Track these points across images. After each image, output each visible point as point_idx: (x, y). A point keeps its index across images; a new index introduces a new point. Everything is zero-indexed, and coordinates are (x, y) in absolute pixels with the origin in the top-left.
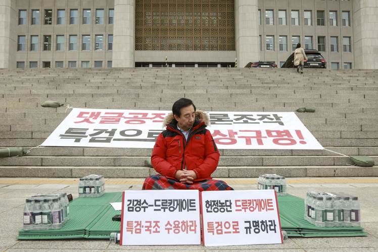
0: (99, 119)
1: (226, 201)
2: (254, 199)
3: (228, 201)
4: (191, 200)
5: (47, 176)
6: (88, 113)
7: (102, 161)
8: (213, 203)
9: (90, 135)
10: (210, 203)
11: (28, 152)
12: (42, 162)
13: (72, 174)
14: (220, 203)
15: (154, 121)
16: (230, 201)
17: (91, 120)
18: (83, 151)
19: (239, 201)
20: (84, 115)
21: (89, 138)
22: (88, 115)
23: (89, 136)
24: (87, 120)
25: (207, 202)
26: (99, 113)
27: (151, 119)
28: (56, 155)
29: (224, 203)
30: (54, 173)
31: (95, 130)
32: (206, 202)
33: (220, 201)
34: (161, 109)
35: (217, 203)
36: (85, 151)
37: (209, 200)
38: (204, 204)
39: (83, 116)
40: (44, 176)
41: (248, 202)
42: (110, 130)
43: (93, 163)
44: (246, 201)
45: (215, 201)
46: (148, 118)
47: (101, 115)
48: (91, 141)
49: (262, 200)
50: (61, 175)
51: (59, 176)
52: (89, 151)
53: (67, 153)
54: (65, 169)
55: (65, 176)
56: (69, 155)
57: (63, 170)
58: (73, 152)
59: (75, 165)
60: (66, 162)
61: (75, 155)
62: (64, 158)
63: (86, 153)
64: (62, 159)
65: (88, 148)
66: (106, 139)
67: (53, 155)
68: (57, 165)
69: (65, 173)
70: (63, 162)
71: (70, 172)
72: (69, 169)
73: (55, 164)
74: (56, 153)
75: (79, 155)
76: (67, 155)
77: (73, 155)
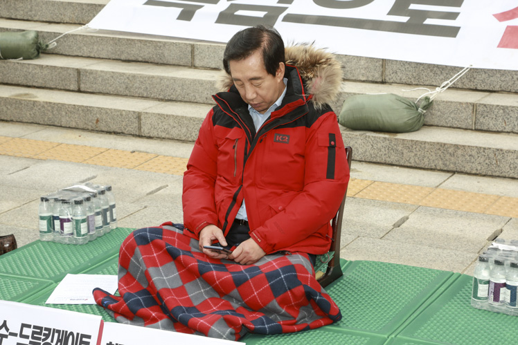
5: (81, 126)
11: (53, 44)
12: (79, 81)
13: (140, 128)
18: (192, 52)
28: (123, 57)
30: (97, 121)
36: (196, 53)
40: (74, 124)
48: (222, 19)
50: (114, 128)
51: (109, 130)
52: (207, 54)
53: (151, 55)
54: (124, 113)
55: (124, 131)
56: (156, 61)
57: (119, 113)
58: (166, 55)
59: (161, 97)
60: (136, 85)
61: (171, 62)
62: (134, 76)
63: (200, 60)
64: (128, 78)
65: (205, 46)
66: (265, 16)
67: (117, 57)
68: (115, 92)
69: (124, 123)
70: (131, 85)
71: (136, 121)
72: (134, 112)
73: (110, 88)
74: (122, 52)
75: (181, 63)
76: (150, 61)
77: (165, 62)
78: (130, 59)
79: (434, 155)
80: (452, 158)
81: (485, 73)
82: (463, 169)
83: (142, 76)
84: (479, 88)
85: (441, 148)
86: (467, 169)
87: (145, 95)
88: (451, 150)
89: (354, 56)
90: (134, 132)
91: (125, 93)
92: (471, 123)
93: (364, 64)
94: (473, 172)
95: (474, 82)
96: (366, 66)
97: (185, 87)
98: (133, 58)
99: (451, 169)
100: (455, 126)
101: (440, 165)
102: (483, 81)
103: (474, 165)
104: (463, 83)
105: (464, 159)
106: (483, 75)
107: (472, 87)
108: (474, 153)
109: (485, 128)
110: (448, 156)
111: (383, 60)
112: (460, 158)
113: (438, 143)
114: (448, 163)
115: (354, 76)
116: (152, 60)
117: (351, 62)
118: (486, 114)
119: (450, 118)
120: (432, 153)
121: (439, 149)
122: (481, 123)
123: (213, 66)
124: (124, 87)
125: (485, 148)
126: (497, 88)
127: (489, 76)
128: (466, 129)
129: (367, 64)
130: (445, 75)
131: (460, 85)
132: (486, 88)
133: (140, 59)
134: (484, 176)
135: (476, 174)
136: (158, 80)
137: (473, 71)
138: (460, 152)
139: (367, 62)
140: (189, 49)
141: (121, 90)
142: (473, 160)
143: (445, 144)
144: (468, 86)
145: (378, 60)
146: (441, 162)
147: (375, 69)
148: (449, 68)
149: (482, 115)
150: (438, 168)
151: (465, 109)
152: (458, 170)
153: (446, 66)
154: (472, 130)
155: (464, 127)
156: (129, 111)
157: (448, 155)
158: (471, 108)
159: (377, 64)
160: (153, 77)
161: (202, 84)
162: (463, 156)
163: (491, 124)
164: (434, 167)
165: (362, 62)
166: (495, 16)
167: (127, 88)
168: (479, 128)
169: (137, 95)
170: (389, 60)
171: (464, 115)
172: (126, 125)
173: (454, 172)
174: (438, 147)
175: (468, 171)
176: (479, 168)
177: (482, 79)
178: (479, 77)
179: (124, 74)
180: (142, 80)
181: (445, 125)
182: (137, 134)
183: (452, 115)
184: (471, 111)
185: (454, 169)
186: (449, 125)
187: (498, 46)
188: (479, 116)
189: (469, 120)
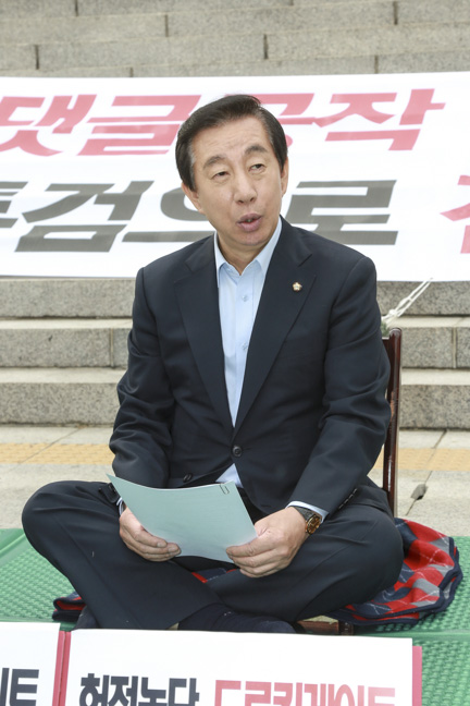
0: (83, 131)
1: (176, 683)
2: (305, 681)
3: (181, 683)
4: (18, 673)
6: (36, 102)
7: (57, 346)
8: (112, 689)
9: (30, 216)
10: (100, 690)
14: (146, 692)
15: (332, 137)
16: (193, 682)
17: (46, 137)
19: (235, 685)
20: (20, 114)
21: (24, 228)
22: (37, 114)
23: (22, 221)
24: (27, 141)
25: (89, 683)
26: (86, 102)
27: (321, 122)
29: (161, 694)
31: (54, 187)
32: (84, 681)
33: (145, 681)
34: (382, 65)
35: (132, 692)
37: (99, 675)
38: (74, 689)
39: (13, 118)
41: (274, 693)
42: (120, 188)
43: (17, 353)
44: (266, 686)
45: (124, 680)
46: (308, 121)
47: (94, 112)
48: (26, 244)
49: (345, 689)
65: (6, 283)
66: (94, 237)
79: (411, 406)
80: (441, 408)
81: (452, 288)
82: (458, 424)
84: (444, 312)
85: (422, 393)
86: (466, 422)
88: (437, 395)
92: (450, 359)
95: (435, 304)
99: (440, 425)
100: (425, 365)
101: (422, 420)
102: (450, 302)
104: (419, 307)
105: (459, 407)
106: (450, 293)
107: (433, 312)
110: (433, 406)
112: (453, 406)
113: (416, 386)
114: (434, 416)
119: (417, 354)
120: (407, 403)
121: (419, 395)
122: (466, 357)
123: (21, 313)
127: (459, 293)
128: (443, 369)
130: (391, 296)
131: (415, 311)
132: (454, 312)
137: (436, 286)
138: (451, 397)
143: (427, 387)
144: (427, 311)
146: (422, 416)
148: (396, 285)
149: (466, 344)
150: (419, 425)
151: (439, 337)
152: (451, 425)
153: (392, 283)
154: (452, 369)
155: (439, 365)
157: (433, 403)
158: (449, 335)
161: (12, 336)
162: (458, 402)
164: (411, 424)
166: (445, 214)
168: (463, 364)
171: (438, 348)
173: (444, 430)
174: (417, 392)
175: (468, 426)
177: (448, 298)
178: (442, 296)
183: (420, 349)
184: (449, 340)
185: (445, 425)
186: (416, 365)
187: (462, 252)
188: (461, 347)
189: (447, 355)
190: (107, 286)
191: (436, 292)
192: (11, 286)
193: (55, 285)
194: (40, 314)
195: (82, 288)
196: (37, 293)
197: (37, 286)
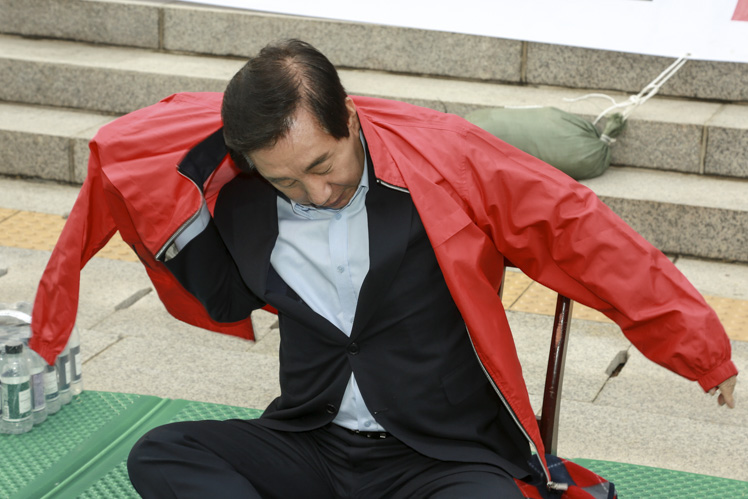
13: (72, 168)
18: (161, 22)
28: (25, 30)
36: (168, 24)
50: (20, 167)
51: (10, 170)
52: (190, 26)
53: (79, 27)
54: (40, 140)
55: (40, 173)
56: (90, 39)
57: (30, 140)
58: (109, 26)
59: (106, 107)
60: (59, 84)
61: (120, 40)
62: (53, 68)
63: (174, 37)
64: (42, 71)
65: (185, 11)
67: (13, 29)
68: (16, 98)
69: (40, 159)
70: (47, 85)
71: (65, 155)
72: (61, 138)
73: (5, 90)
74: (24, 21)
75: (139, 43)
76: (78, 37)
77: (108, 40)
78: (40, 33)
79: (639, 224)
80: (674, 230)
81: (714, 68)
82: (693, 250)
83: (69, 69)
84: (701, 95)
85: (653, 211)
86: (702, 250)
87: (75, 103)
88: (671, 215)
89: (468, 35)
90: (61, 176)
91: (35, 100)
92: (696, 162)
93: (488, 49)
94: (714, 255)
95: (691, 84)
96: (490, 53)
97: (153, 90)
98: (45, 32)
99: (671, 249)
100: (666, 167)
102: (709, 84)
103: (714, 243)
104: (672, 87)
105: (695, 231)
106: (710, 73)
107: (688, 94)
108: (714, 220)
109: (724, 171)
110: (665, 226)
111: (523, 42)
112: (689, 230)
113: (647, 202)
114: (665, 238)
115: (467, 71)
116: (82, 36)
117: (463, 45)
118: (725, 146)
119: (658, 153)
120: (635, 221)
121: (649, 213)
122: (716, 163)
123: (201, 49)
124: (34, 87)
125: (735, 213)
126: (735, 96)
127: (721, 74)
128: (687, 173)
129: (492, 50)
130: (638, 70)
132: (714, 96)
133: (59, 34)
134: (733, 262)
135: (717, 260)
136: (101, 76)
137: (692, 65)
138: (688, 218)
139: (493, 46)
140: (155, 16)
141: (28, 93)
142: (712, 233)
143: (660, 204)
144: (680, 92)
145: (513, 42)
146: (651, 237)
147: (508, 60)
148: (646, 59)
149: (718, 147)
151: (686, 136)
152: (685, 251)
153: (641, 56)
154: (698, 174)
155: (683, 168)
156: (52, 137)
157: (666, 224)
158: (698, 134)
159: (512, 50)
160: (91, 70)
161: (187, 84)
162: (694, 225)
163: (735, 164)
165: (484, 46)
167: (39, 89)
168: (712, 171)
169: (59, 103)
170: (535, 44)
171: (683, 148)
172: (46, 163)
173: (676, 255)
174: (647, 209)
175: (703, 254)
176: (724, 248)
177: (707, 78)
178: (701, 76)
179: (33, 64)
180: (68, 75)
181: (648, 164)
182: (67, 178)
183: (662, 148)
184: (697, 141)
185: (678, 250)
186: (655, 165)
187: (733, 18)
188: (712, 149)
189: (694, 157)
190: (302, 26)
191: (694, 70)
192: (191, 15)
193: (242, 20)
194: (223, 51)
195: (272, 26)
196: (220, 26)
197: (221, 19)
